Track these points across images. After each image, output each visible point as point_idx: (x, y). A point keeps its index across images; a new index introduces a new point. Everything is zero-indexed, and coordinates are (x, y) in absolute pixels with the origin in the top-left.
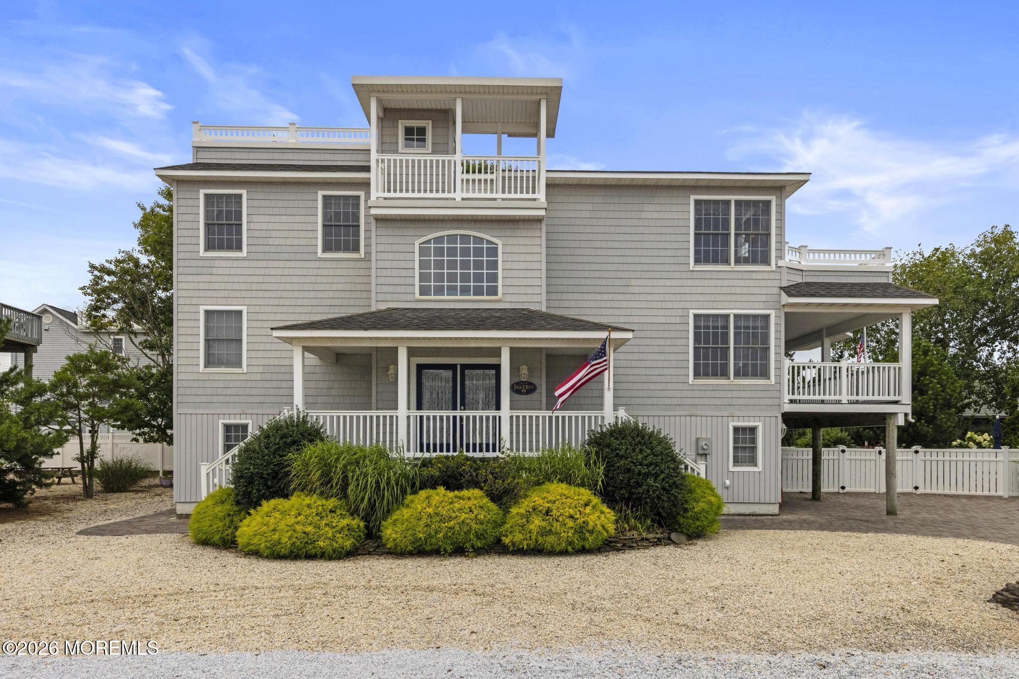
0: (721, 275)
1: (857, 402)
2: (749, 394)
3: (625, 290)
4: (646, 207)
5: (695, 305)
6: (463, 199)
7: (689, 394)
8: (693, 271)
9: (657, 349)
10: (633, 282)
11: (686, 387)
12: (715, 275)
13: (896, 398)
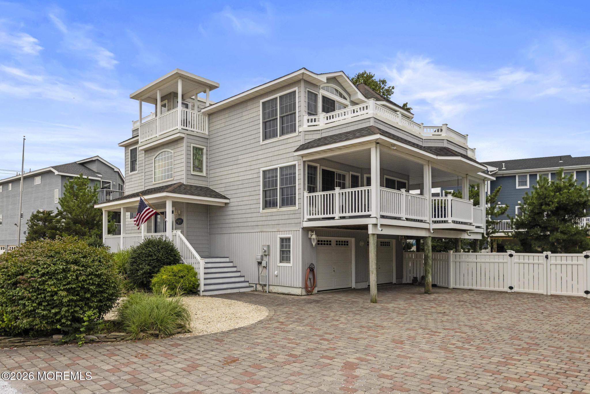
0: (274, 145)
1: (344, 218)
2: (286, 217)
3: (236, 162)
4: (244, 114)
5: (263, 165)
6: (160, 135)
7: (261, 219)
8: (262, 145)
9: (248, 194)
10: (240, 157)
11: (259, 215)
12: (271, 145)
13: (367, 213)
